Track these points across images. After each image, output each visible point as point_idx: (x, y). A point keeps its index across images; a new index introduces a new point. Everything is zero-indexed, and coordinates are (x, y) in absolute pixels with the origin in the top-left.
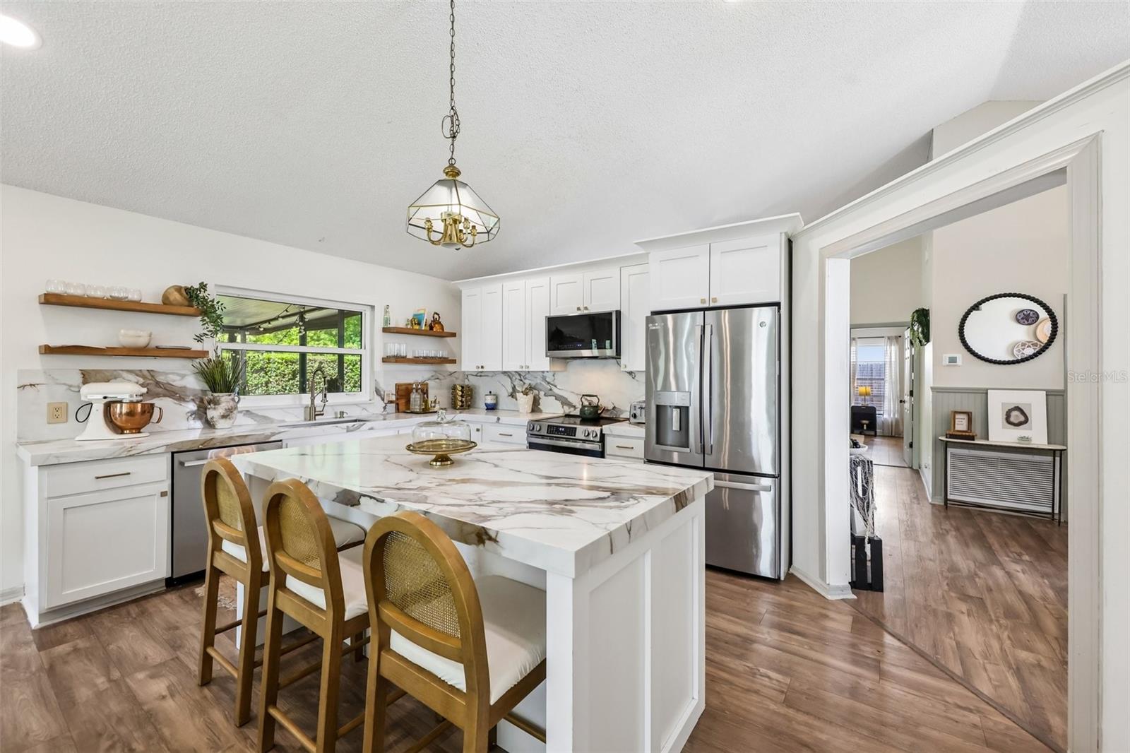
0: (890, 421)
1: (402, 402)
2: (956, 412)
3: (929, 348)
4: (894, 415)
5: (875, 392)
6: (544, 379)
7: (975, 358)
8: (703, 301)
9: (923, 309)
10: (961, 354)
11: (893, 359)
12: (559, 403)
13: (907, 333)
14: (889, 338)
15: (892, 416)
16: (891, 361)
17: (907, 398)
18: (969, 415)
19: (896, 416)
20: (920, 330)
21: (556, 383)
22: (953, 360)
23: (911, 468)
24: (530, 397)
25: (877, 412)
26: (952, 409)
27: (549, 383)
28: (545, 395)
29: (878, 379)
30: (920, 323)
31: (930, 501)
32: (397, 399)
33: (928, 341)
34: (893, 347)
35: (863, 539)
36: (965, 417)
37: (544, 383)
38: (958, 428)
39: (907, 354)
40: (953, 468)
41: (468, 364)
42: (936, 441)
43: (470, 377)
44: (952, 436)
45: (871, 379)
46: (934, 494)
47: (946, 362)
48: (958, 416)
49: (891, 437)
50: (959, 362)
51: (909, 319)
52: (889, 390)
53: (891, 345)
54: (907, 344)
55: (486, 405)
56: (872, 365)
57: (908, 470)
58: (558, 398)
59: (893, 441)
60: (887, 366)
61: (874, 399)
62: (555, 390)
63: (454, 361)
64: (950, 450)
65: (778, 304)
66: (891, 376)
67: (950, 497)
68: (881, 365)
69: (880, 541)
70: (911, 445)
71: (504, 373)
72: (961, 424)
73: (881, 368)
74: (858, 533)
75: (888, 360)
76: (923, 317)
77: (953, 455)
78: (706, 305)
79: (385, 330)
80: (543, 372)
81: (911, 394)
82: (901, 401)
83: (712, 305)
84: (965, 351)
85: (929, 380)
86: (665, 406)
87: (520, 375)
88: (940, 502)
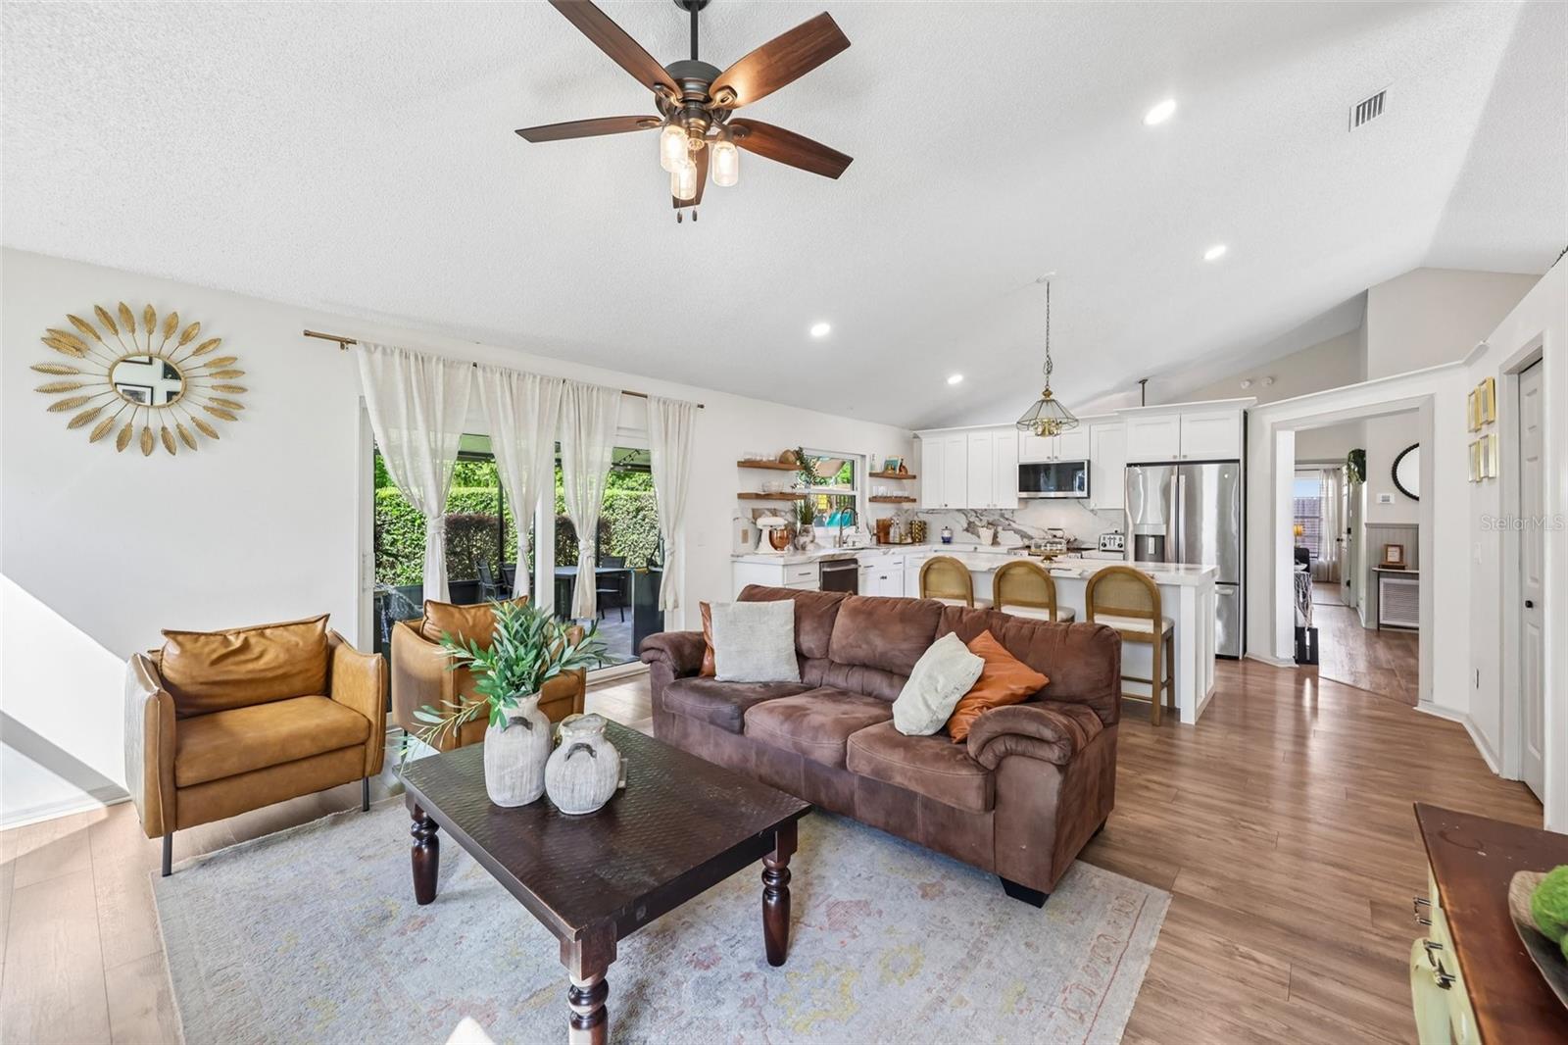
0: (1326, 564)
1: (882, 534)
2: (1388, 546)
3: (1365, 485)
4: (1331, 558)
5: (1308, 532)
6: (1002, 516)
7: (1407, 497)
8: (1175, 457)
9: (1360, 450)
10: (1394, 494)
11: (1330, 495)
12: (1018, 537)
13: (1344, 469)
14: (1325, 471)
15: (1328, 558)
16: (1327, 498)
17: (1344, 536)
18: (1401, 547)
19: (1334, 559)
20: (1356, 469)
21: (1015, 519)
22: (1386, 500)
23: (1349, 606)
24: (991, 532)
25: (1311, 555)
26: (1386, 543)
27: (1007, 519)
28: (1003, 530)
29: (1311, 517)
30: (1356, 463)
31: (1364, 625)
32: (878, 532)
33: (1364, 479)
34: (1330, 481)
35: (1304, 628)
36: (1397, 549)
37: (1001, 519)
38: (1390, 559)
39: (1345, 490)
40: (1386, 596)
41: (928, 502)
42: (1369, 572)
43: (919, 514)
44: (1384, 567)
45: (1302, 517)
46: (1367, 621)
47: (1379, 500)
48: (1390, 549)
49: (1328, 582)
50: (1392, 500)
51: (1346, 456)
52: (1327, 530)
53: (1328, 478)
54: (1345, 480)
55: (943, 538)
56: (1303, 501)
57: (1345, 608)
58: (1016, 532)
59: (1330, 586)
60: (1323, 502)
61: (1307, 539)
62: (1014, 525)
63: (914, 500)
64: (1382, 580)
65: (1238, 461)
66: (1328, 513)
67: (1382, 622)
68: (1315, 501)
69: (1316, 630)
70: (1348, 584)
71: (959, 510)
72: (1393, 556)
73: (1316, 504)
74: (1300, 625)
75: (1324, 496)
76: (1359, 457)
77: (1386, 585)
78: (1177, 460)
79: (871, 475)
80: (1001, 510)
81: (1349, 531)
82: (1338, 540)
83: (1182, 460)
84: (1398, 491)
85: (1365, 518)
86: (1143, 536)
87: (976, 512)
88: (1373, 626)
